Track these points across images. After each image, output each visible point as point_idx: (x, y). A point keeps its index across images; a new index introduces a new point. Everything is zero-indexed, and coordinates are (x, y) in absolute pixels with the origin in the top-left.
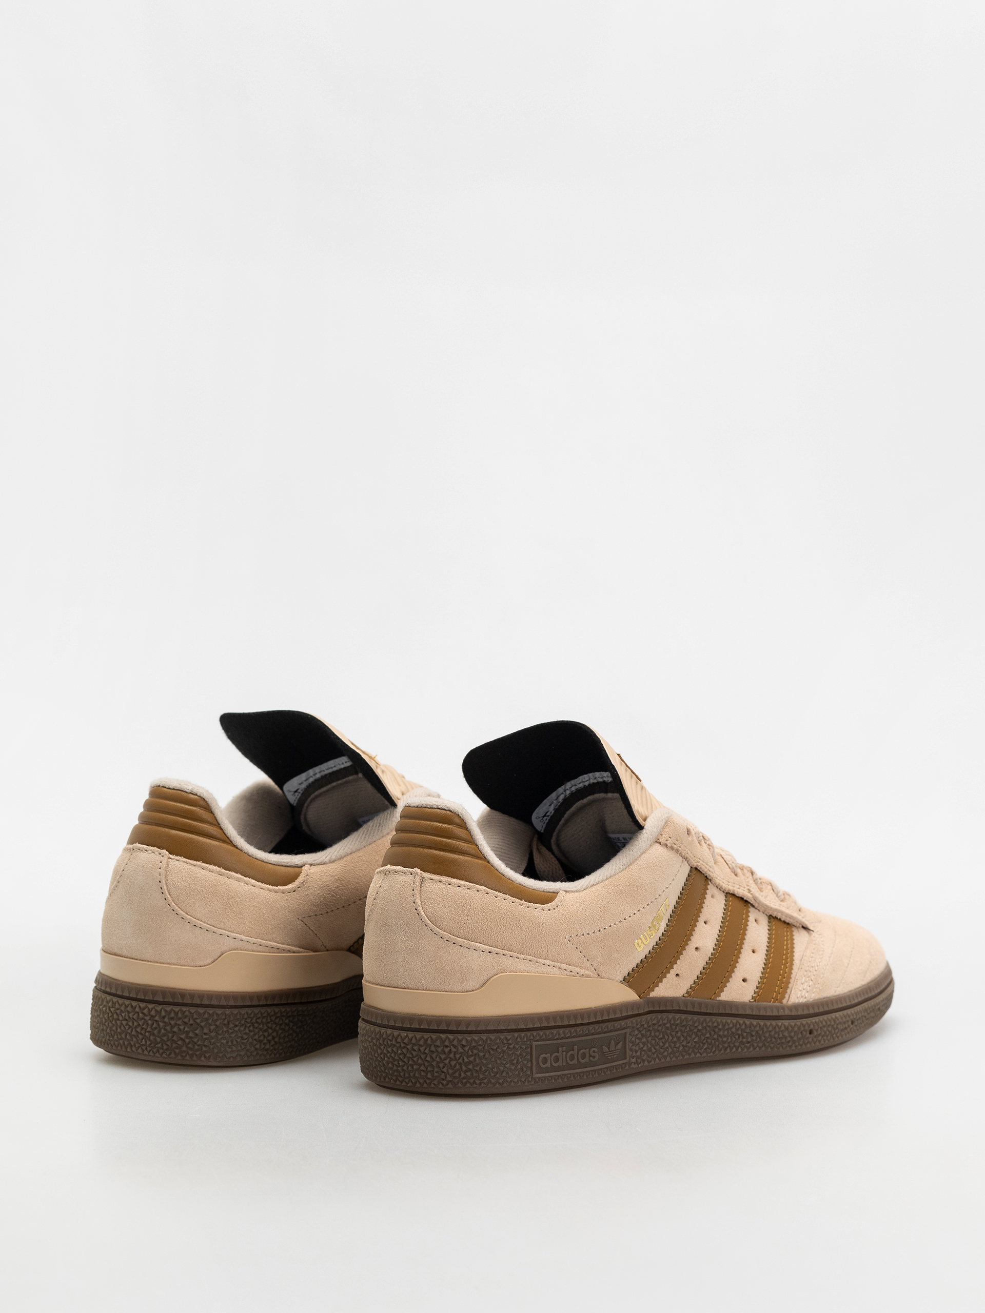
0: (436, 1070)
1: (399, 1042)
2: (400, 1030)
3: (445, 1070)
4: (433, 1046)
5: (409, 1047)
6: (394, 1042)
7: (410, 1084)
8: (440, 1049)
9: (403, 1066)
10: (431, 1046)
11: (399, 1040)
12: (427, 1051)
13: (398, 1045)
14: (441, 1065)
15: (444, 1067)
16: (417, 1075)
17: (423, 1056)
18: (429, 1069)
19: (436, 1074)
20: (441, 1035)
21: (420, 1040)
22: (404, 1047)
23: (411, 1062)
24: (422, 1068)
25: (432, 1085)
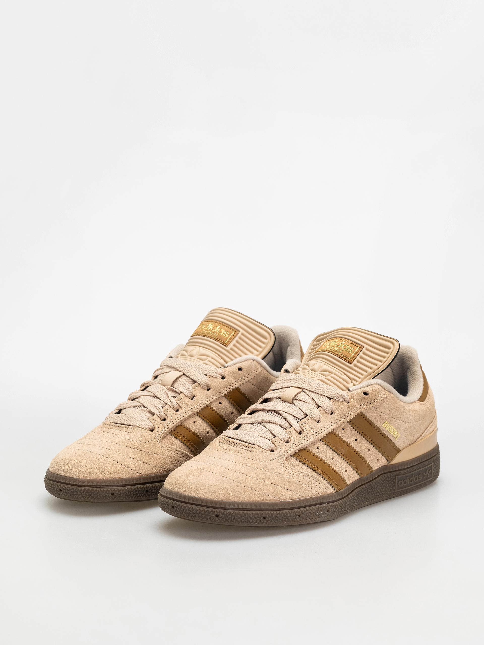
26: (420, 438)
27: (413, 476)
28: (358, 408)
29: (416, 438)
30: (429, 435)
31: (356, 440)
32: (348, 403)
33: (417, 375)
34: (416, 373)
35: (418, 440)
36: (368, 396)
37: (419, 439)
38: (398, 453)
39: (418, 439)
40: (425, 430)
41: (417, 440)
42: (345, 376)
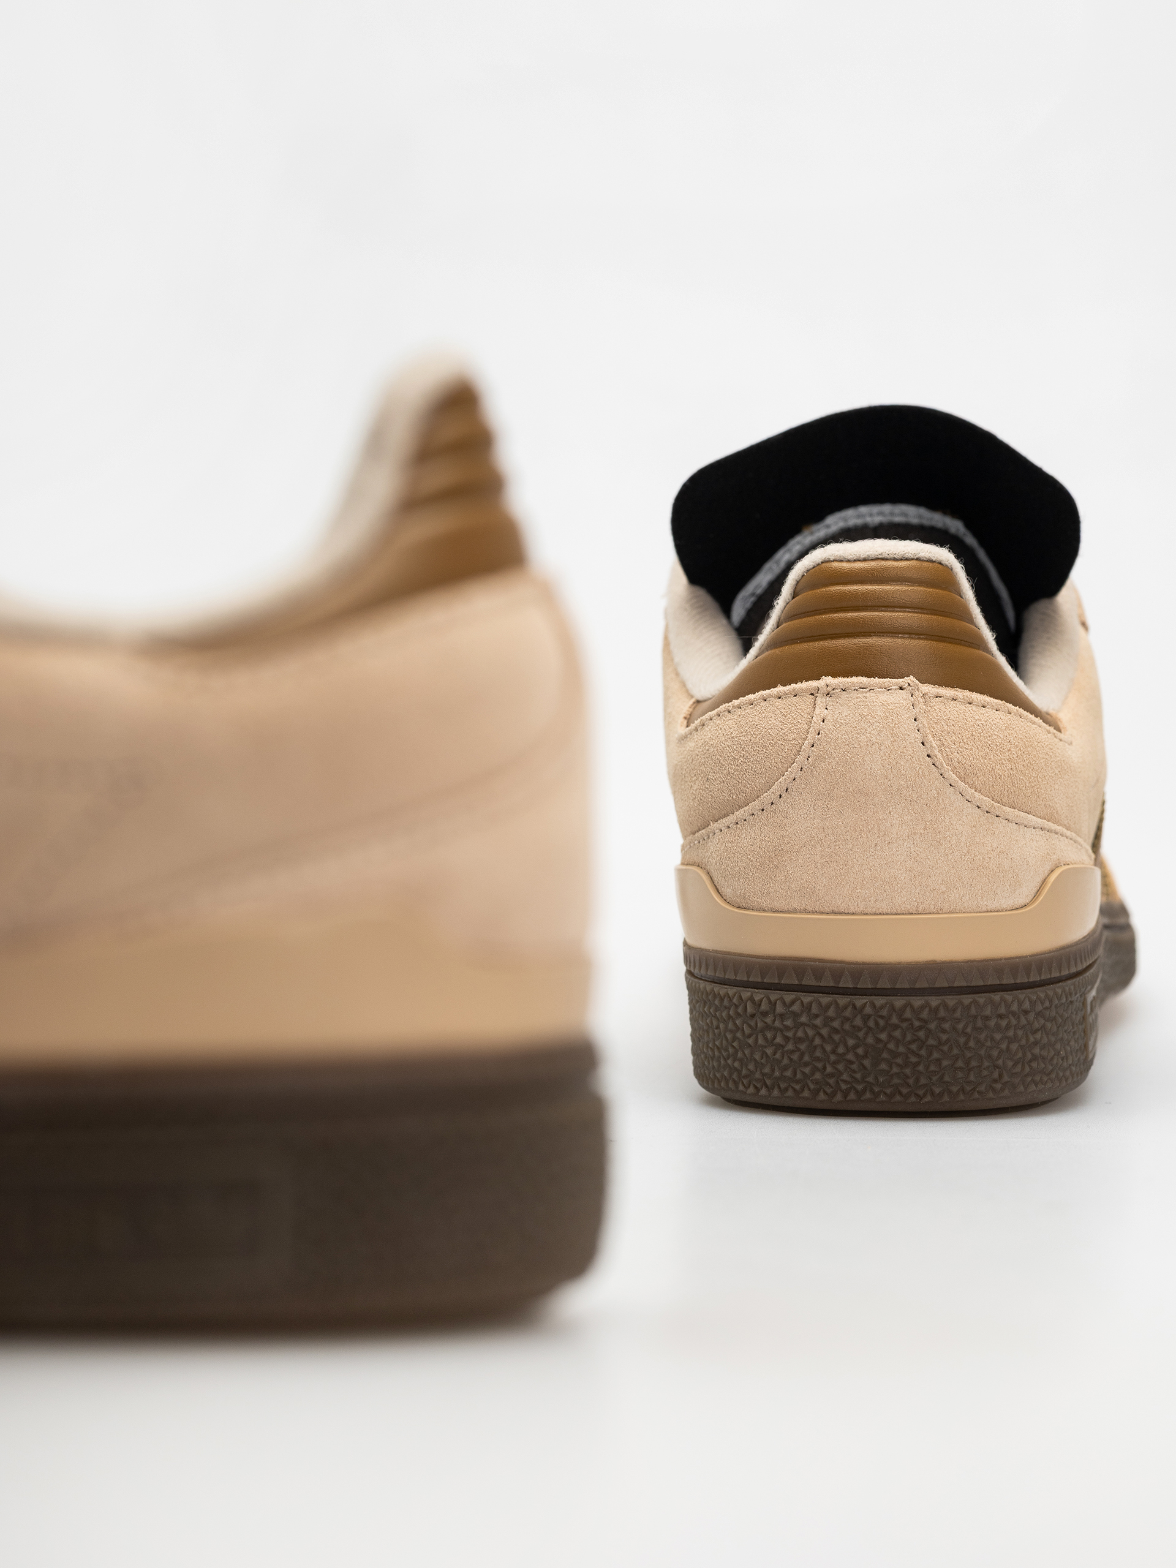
0: (986, 1064)
1: (906, 1020)
2: (850, 995)
3: (1000, 1062)
4: (979, 1017)
5: (932, 1026)
6: (895, 1020)
7: (928, 1098)
8: (992, 1023)
9: (918, 1064)
10: (976, 1017)
11: (908, 1014)
12: (969, 1030)
13: (904, 1025)
14: (995, 1053)
15: (999, 1057)
16: (947, 1078)
17: (962, 1040)
18: (974, 1063)
19: (985, 1073)
20: (992, 995)
21: (954, 1010)
22: (920, 1028)
23: (936, 1055)
24: (960, 1064)
25: (976, 1095)
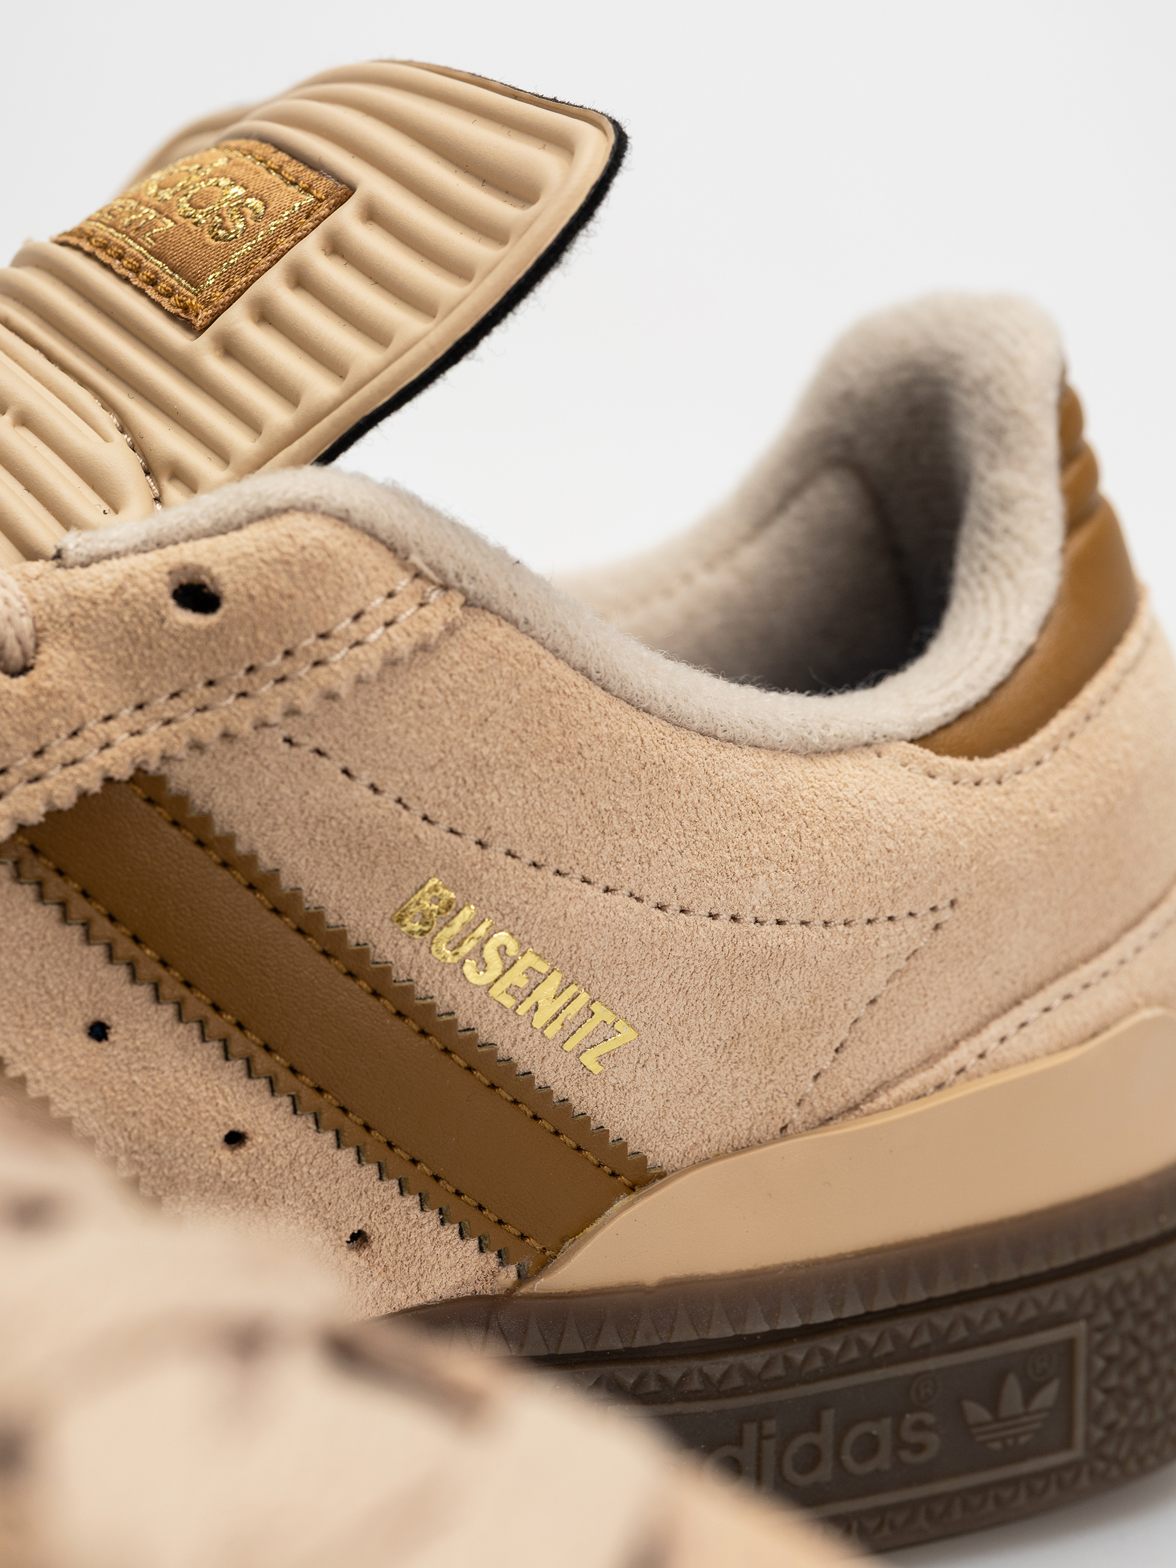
26: (911, 1085)
27: (828, 1417)
28: (117, 731)
29: (871, 1079)
30: (1027, 1059)
31: (99, 1031)
32: (14, 674)
33: (1007, 531)
34: (1002, 519)
35: (883, 1099)
36: (212, 619)
37: (896, 1092)
38: (624, 1201)
39: (885, 1086)
40: (995, 1016)
41: (870, 1096)
42: (121, 441)
